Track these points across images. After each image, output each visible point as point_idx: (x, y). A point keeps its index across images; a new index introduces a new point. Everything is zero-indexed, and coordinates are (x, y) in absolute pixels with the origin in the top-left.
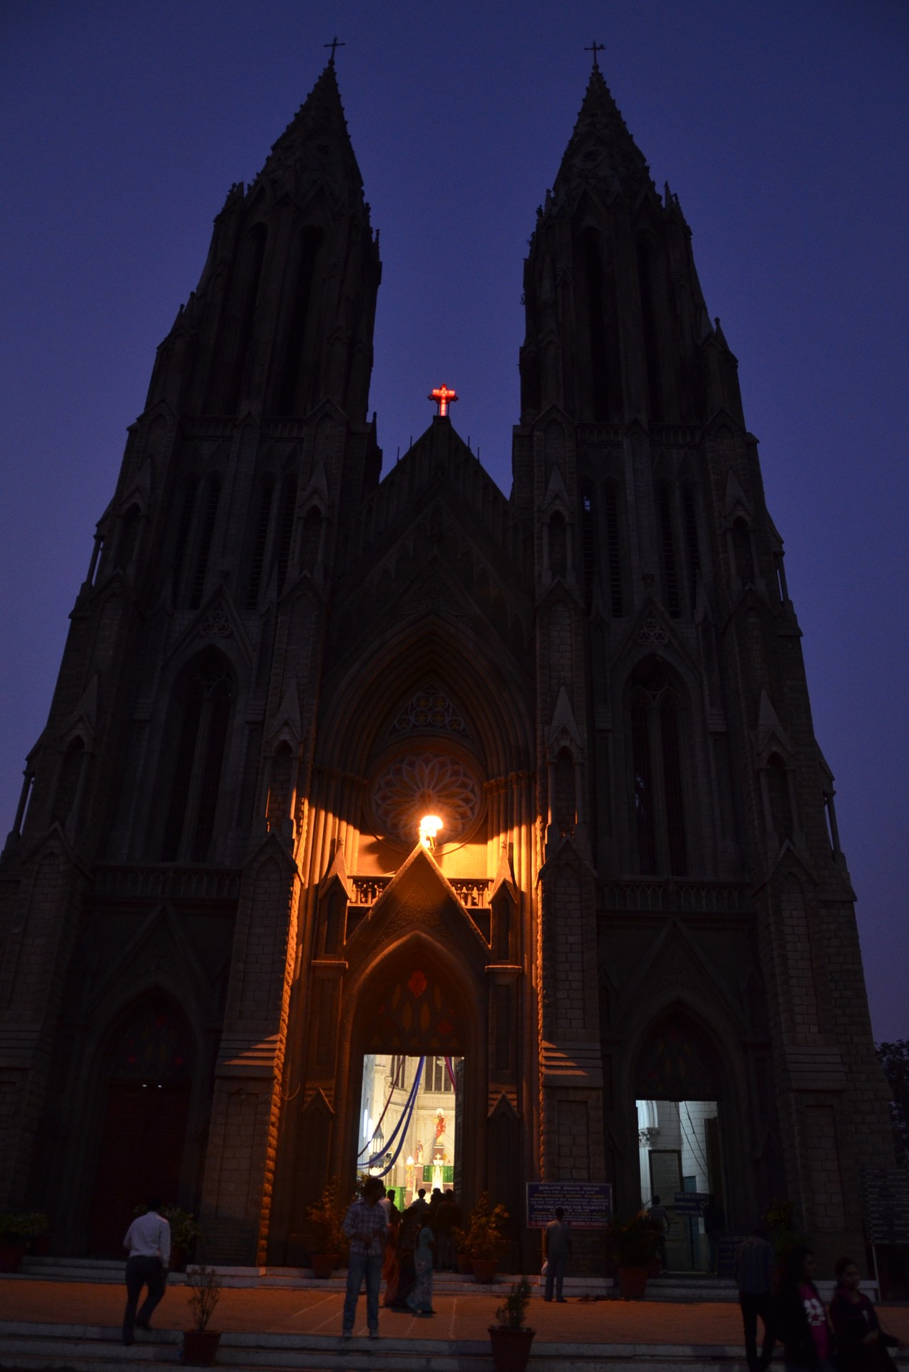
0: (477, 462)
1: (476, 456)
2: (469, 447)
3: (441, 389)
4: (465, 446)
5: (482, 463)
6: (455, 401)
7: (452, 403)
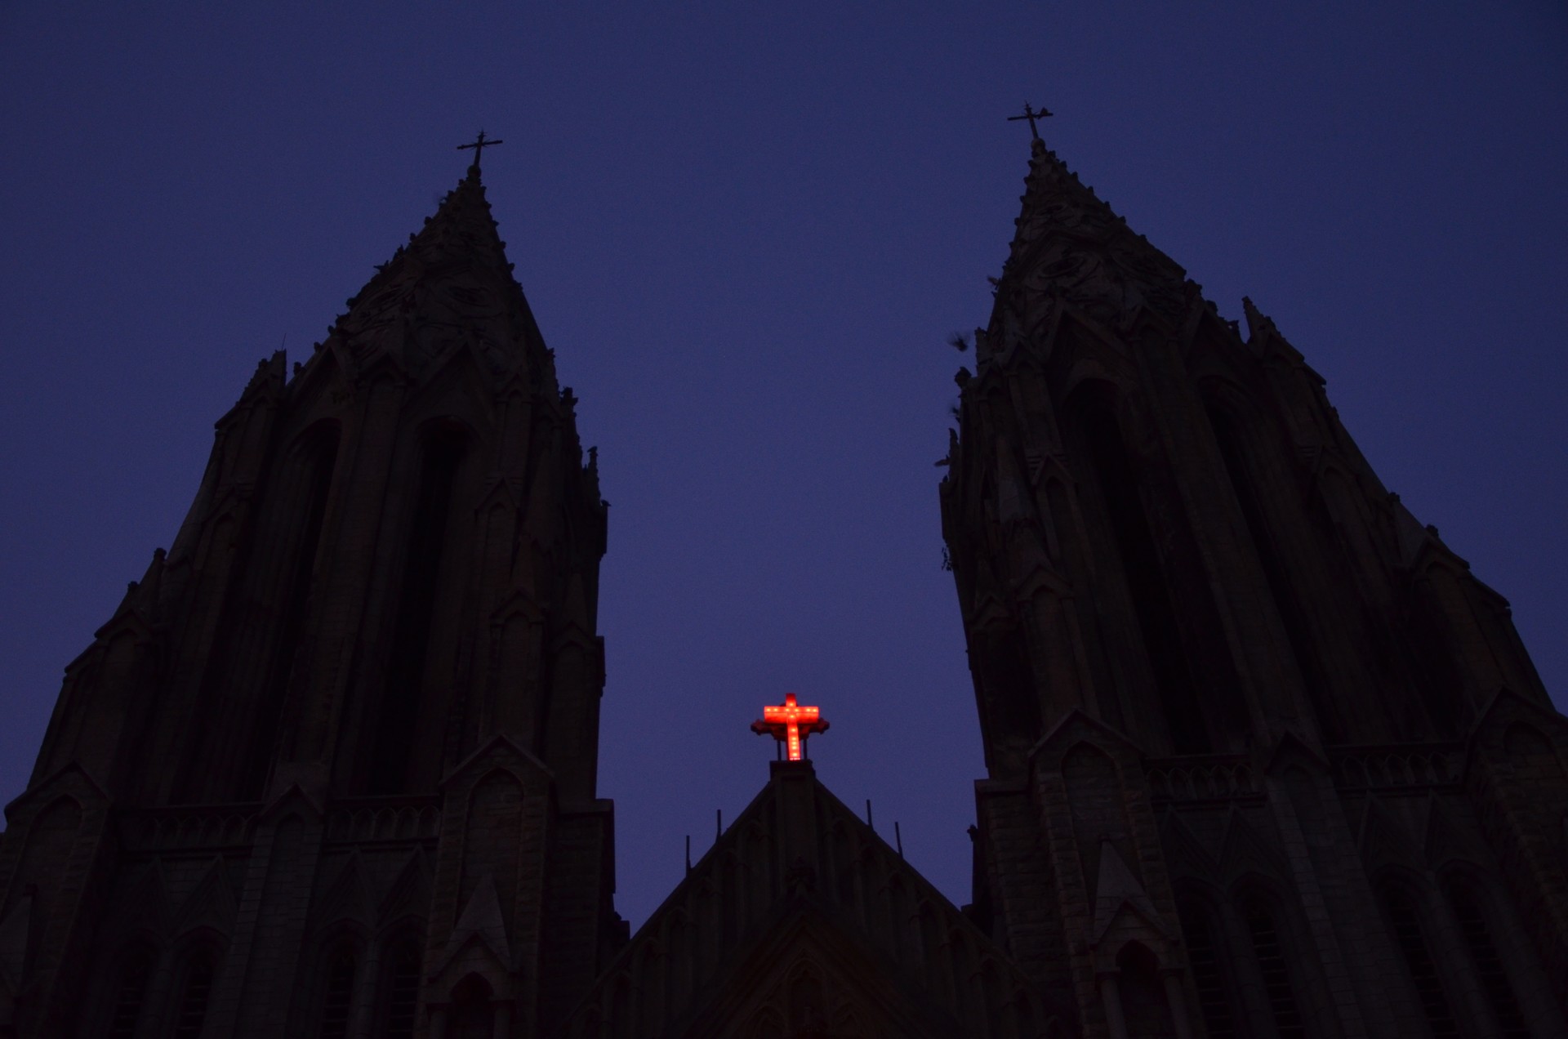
0: (896, 860)
1: (891, 841)
2: (870, 826)
3: (784, 705)
4: (862, 823)
5: (908, 857)
6: (822, 732)
7: (814, 737)
